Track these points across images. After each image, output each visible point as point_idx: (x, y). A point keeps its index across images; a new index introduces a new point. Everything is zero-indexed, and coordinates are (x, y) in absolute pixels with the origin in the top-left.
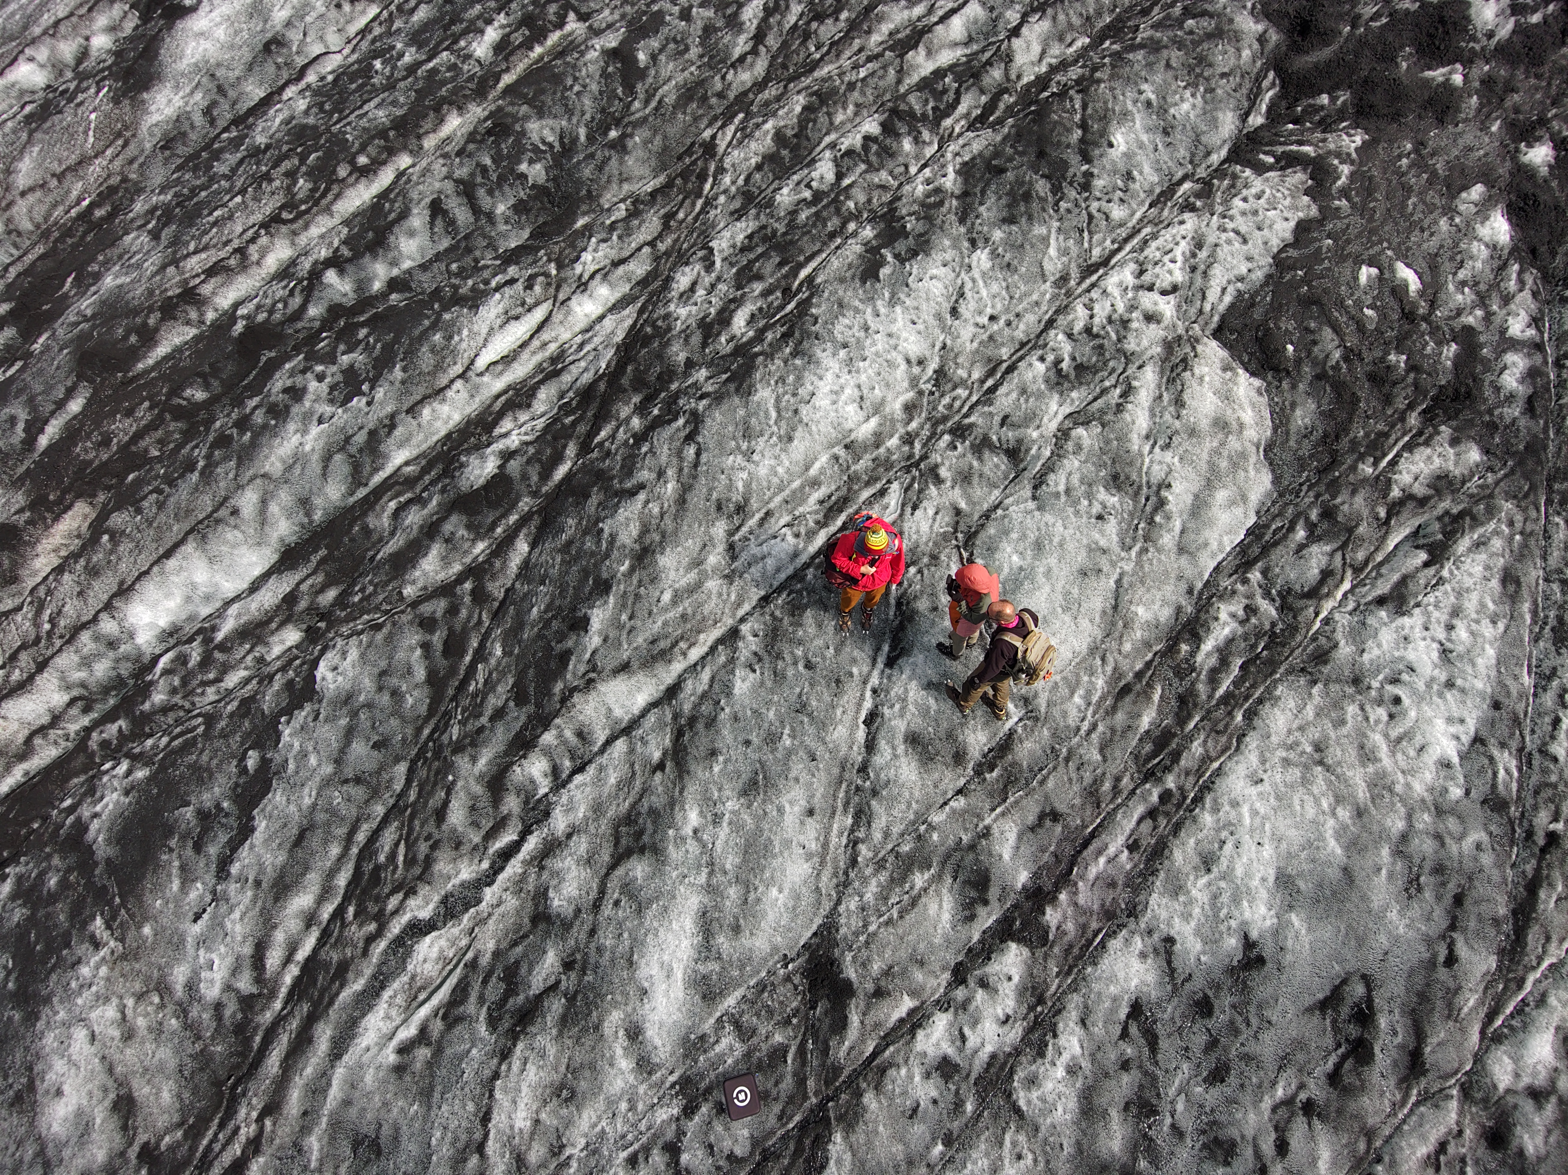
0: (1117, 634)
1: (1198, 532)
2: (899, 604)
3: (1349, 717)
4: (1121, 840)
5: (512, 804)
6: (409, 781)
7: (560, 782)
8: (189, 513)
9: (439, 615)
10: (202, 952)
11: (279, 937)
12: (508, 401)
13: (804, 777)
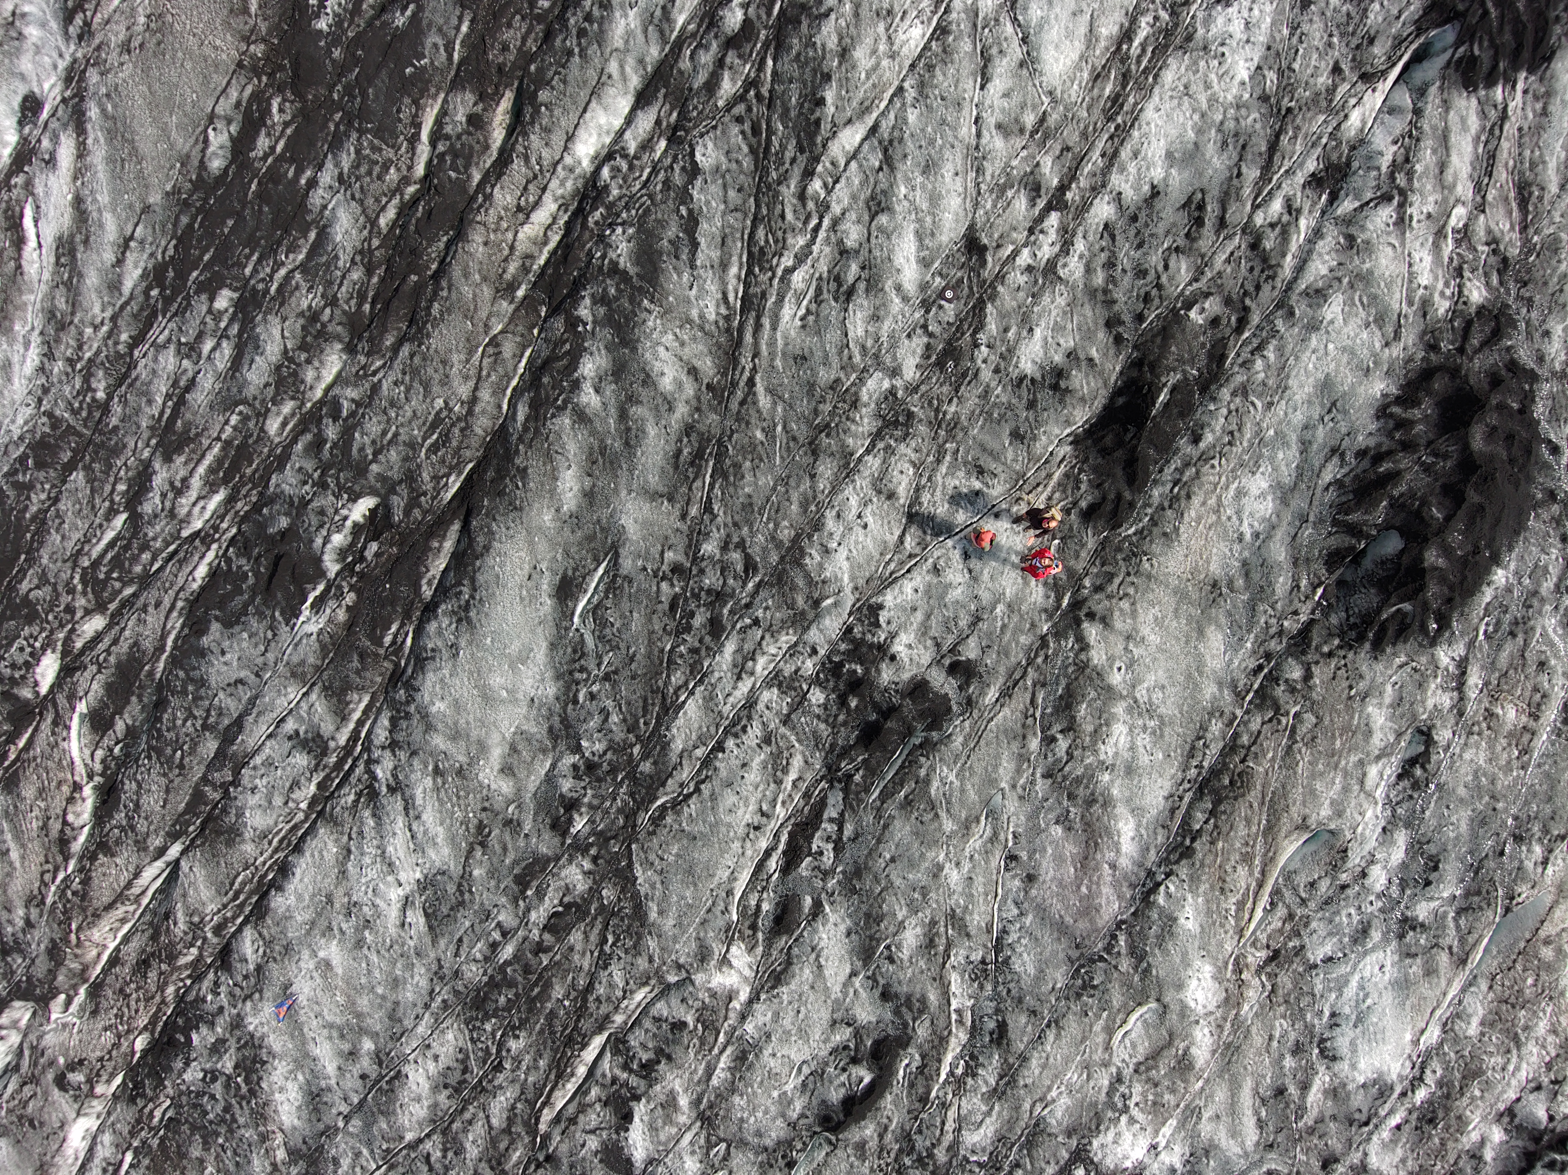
5: (811, 205)
6: (758, 206)
7: (829, 191)
8: (585, 82)
9: (743, 114)
10: (700, 302)
11: (730, 287)
13: (951, 158)
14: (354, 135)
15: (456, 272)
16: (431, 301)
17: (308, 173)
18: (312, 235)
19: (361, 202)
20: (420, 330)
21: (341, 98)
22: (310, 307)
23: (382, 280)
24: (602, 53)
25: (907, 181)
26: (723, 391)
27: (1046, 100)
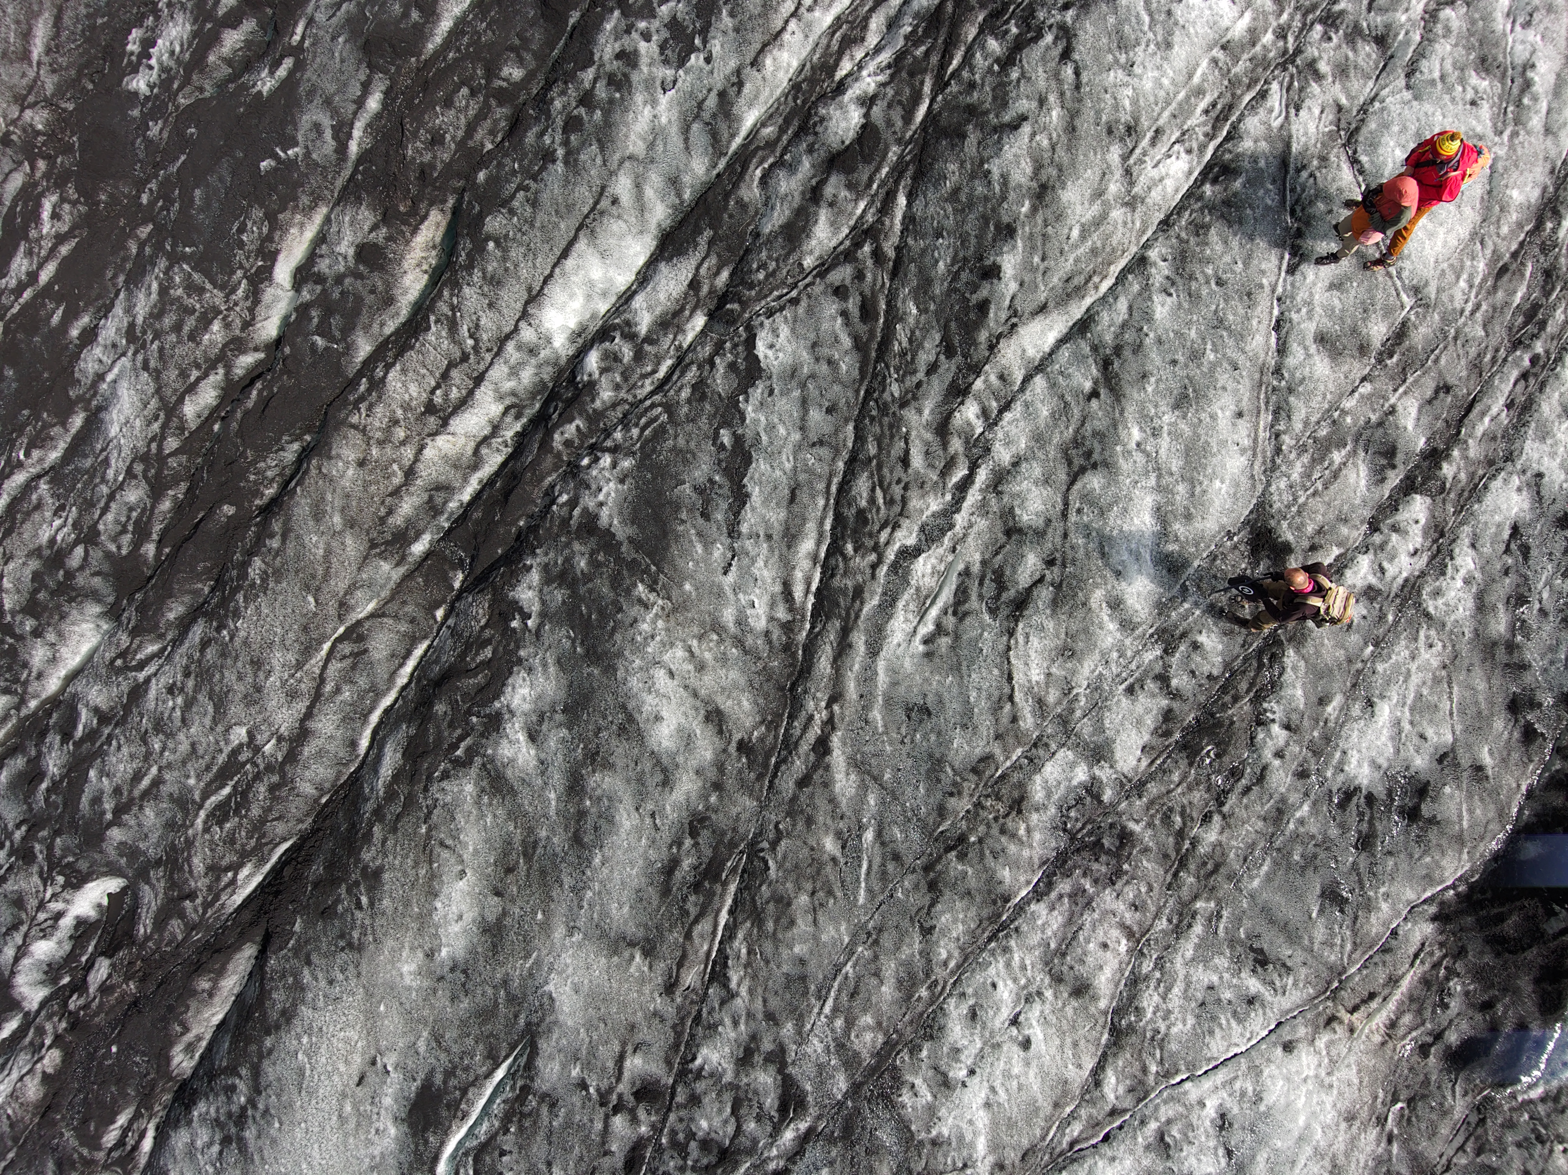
0: (1494, 219)
2: (1293, 210)
4: (1501, 402)
5: (956, 445)
6: (860, 437)
7: (991, 421)
8: (570, 207)
9: (848, 282)
10: (741, 596)
11: (799, 575)
12: (844, 37)
13: (1231, 385)
14: (163, 263)
15: (301, 506)
16: (250, 554)
17: (85, 320)
18: (77, 421)
19: (157, 375)
20: (224, 602)
21: (152, 203)
22: (52, 541)
23: (179, 508)
24: (605, 162)
25: (1145, 418)
26: (768, 757)
27: (1408, 301)
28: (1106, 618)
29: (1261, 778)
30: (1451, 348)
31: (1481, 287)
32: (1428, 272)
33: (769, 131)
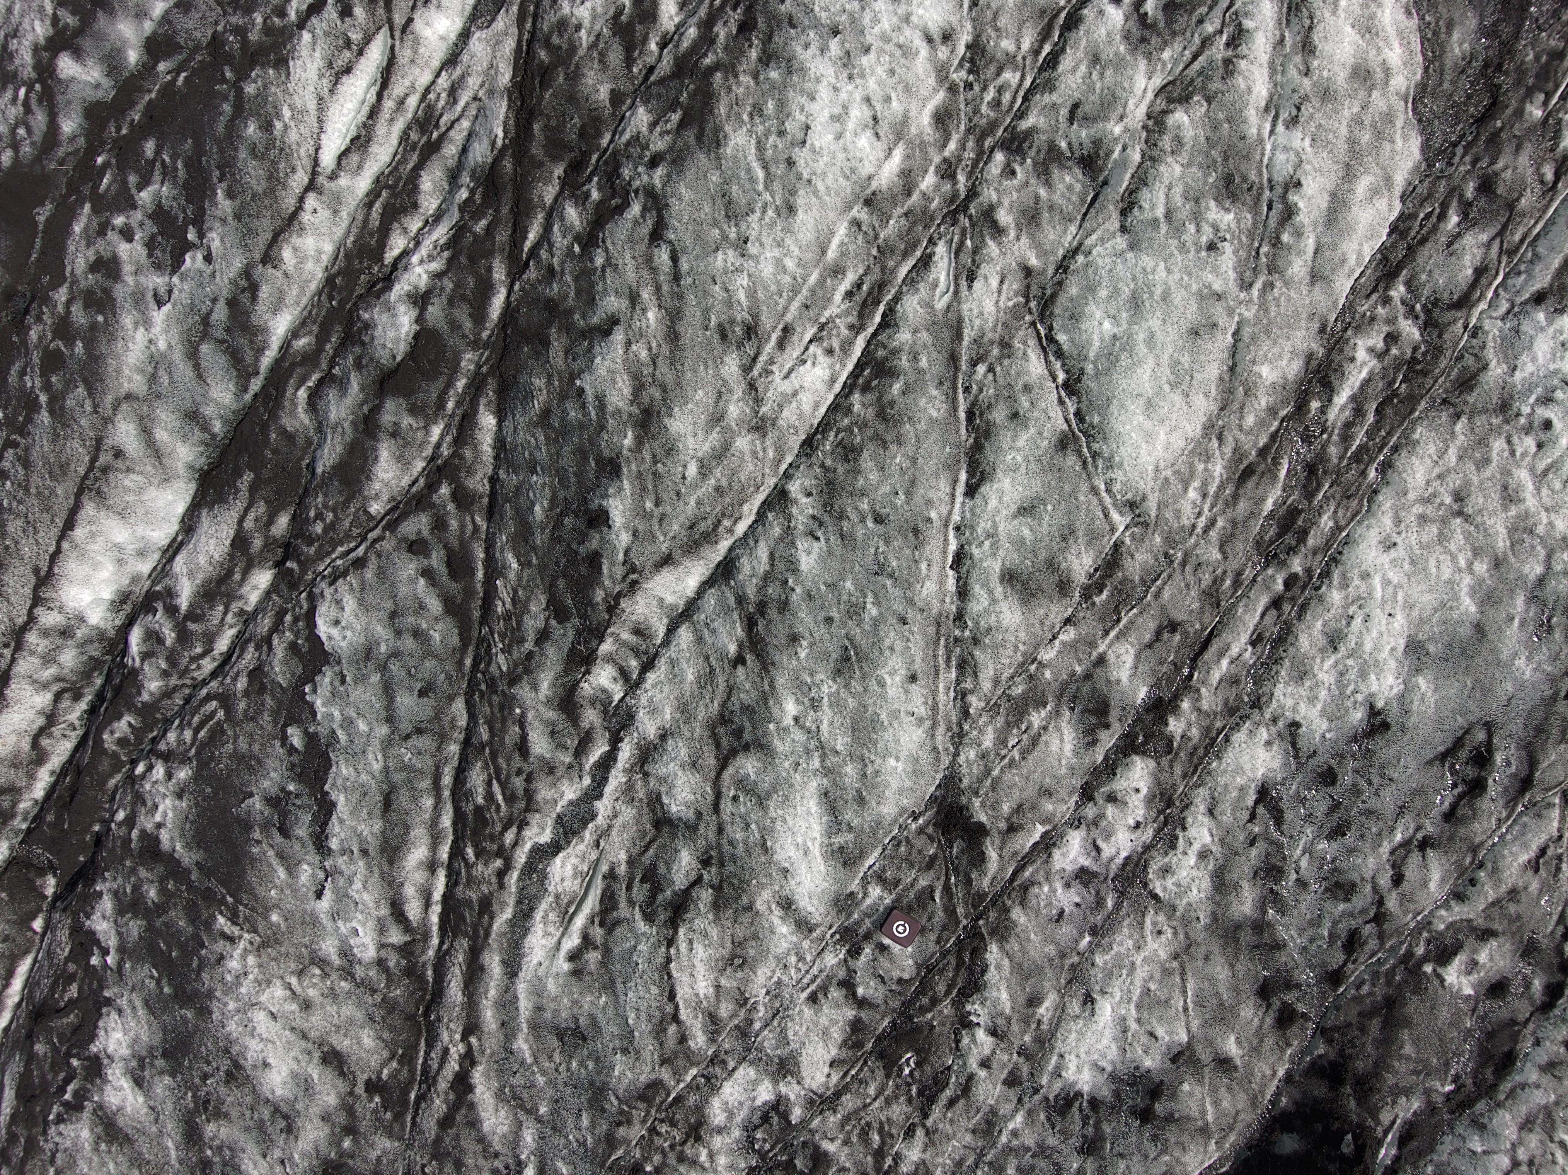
0: (1236, 406)
1: (1334, 246)
2: (970, 415)
3: (1494, 455)
4: (1244, 638)
5: (591, 717)
6: (472, 716)
7: (632, 686)
8: (64, 467)
9: (425, 532)
10: (340, 923)
11: (410, 891)
12: (385, 207)
13: (899, 645)
24: (95, 406)
25: (802, 688)
26: (406, 1092)
27: (1120, 520)
28: (777, 921)
29: (967, 1088)
30: (1178, 577)
31: (1217, 496)
32: (1147, 485)
33: (301, 343)
